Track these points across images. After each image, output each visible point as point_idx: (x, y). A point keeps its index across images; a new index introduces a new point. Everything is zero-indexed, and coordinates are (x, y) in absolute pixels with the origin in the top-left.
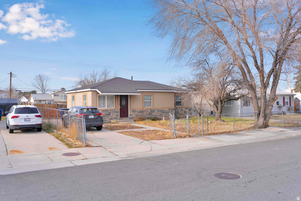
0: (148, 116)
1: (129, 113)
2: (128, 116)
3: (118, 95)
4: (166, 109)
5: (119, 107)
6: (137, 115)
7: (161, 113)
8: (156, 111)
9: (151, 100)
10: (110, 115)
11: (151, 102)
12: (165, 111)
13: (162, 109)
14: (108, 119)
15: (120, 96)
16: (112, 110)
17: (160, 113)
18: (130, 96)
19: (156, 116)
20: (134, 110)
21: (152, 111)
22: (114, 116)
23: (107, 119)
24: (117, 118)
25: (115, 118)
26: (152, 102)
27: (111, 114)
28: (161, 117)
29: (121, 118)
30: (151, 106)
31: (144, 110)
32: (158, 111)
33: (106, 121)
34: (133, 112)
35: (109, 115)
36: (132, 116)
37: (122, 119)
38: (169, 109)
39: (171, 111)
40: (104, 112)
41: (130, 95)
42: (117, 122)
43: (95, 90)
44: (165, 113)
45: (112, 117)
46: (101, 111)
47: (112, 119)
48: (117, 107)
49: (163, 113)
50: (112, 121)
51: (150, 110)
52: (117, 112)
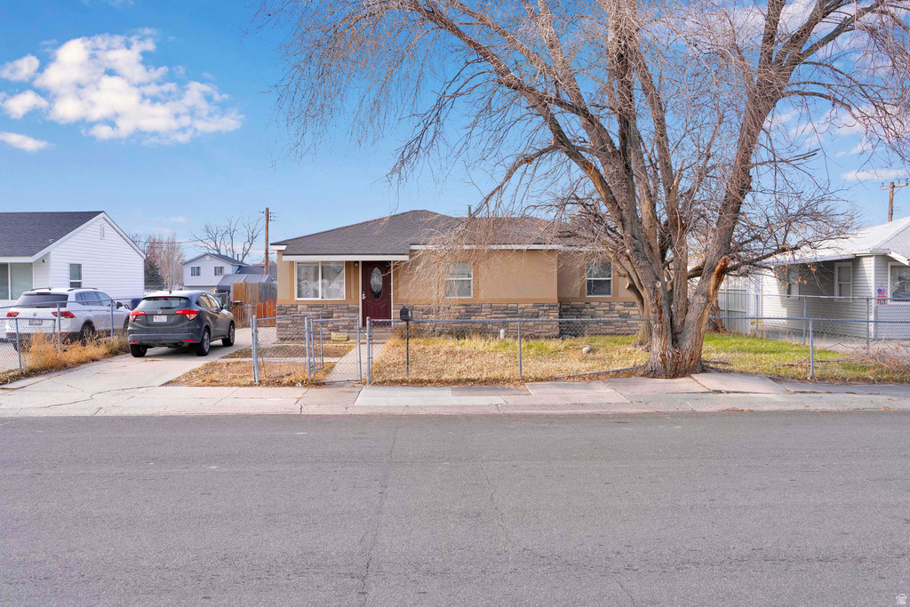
1: (393, 313)
3: (358, 262)
4: (523, 305)
5: (361, 297)
8: (486, 311)
9: (470, 276)
10: (332, 317)
11: (469, 281)
12: (520, 311)
13: (510, 305)
15: (364, 263)
16: (337, 304)
20: (409, 306)
21: (472, 310)
22: (344, 320)
24: (353, 329)
25: (345, 327)
26: (472, 282)
27: (335, 315)
29: (365, 329)
30: (470, 295)
31: (442, 305)
32: (495, 309)
35: (328, 318)
36: (399, 323)
38: (538, 305)
39: (545, 310)
40: (313, 309)
41: (395, 262)
42: (348, 339)
43: (283, 248)
44: (522, 317)
45: (339, 323)
46: (305, 307)
47: (336, 330)
48: (353, 297)
49: (513, 317)
50: (334, 335)
51: (466, 305)
52: (354, 311)
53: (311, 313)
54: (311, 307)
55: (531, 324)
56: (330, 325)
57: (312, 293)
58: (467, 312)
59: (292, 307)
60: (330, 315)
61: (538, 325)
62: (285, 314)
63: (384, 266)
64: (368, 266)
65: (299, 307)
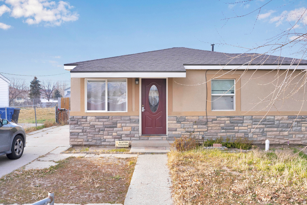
0: (222, 134)
1: (170, 123)
2: (164, 133)
3: (137, 79)
4: (279, 118)
5: (141, 110)
6: (189, 130)
7: (263, 128)
8: (247, 122)
9: (233, 93)
10: (116, 127)
11: (232, 97)
12: (276, 122)
13: (268, 117)
14: (111, 137)
15: (144, 80)
16: (121, 116)
17: (260, 128)
18: (171, 79)
19: (246, 133)
20: (181, 117)
21: (235, 121)
22: (127, 130)
23: (109, 137)
24: (134, 137)
25: (127, 136)
26: (235, 97)
27: (119, 125)
28: (262, 139)
29: (145, 137)
30: (233, 108)
31: (210, 117)
32: (255, 121)
33: (105, 141)
34: (179, 122)
35: (113, 127)
36: (174, 132)
37: (148, 139)
38: (291, 117)
39: (298, 122)
40: (100, 120)
41: (169, 78)
42: (130, 146)
43: (72, 67)
44: (278, 127)
45: (122, 132)
46: (93, 118)
47: (120, 138)
48: (134, 110)
49: (271, 127)
50: (117, 143)
51: (230, 117)
52: (135, 122)
53: (99, 123)
54: (98, 118)
55: (286, 133)
56: (114, 134)
57: (100, 107)
58: (231, 123)
59: (83, 118)
60: (114, 125)
61: (292, 134)
62: (77, 123)
63: (161, 83)
64: (147, 82)
65: (89, 118)
